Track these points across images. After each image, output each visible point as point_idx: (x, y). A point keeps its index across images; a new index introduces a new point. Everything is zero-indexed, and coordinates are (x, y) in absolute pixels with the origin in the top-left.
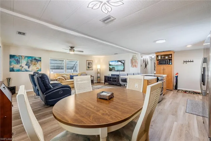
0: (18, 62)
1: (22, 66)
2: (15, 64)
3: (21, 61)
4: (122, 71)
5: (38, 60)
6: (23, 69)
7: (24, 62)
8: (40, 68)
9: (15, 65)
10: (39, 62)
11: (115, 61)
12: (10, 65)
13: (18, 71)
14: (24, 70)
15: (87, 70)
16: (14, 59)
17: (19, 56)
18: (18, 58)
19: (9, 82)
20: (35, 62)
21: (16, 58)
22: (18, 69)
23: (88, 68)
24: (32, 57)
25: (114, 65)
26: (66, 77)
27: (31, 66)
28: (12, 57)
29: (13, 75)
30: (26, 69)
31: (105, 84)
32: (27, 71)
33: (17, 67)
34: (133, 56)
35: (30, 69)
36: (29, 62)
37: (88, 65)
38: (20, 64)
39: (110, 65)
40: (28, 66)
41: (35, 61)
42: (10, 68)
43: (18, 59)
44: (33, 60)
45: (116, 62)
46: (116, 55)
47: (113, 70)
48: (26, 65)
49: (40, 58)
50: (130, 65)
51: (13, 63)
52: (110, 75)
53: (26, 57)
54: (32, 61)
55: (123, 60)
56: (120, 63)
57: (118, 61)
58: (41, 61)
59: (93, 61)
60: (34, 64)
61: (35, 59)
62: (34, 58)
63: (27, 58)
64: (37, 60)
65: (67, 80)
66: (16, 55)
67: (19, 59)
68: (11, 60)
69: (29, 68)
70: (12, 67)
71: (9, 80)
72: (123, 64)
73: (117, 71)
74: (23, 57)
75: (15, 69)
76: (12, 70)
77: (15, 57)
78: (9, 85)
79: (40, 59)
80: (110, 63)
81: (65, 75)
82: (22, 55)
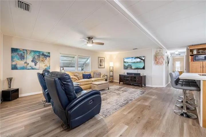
0: (22, 57)
1: (28, 62)
2: (18, 59)
3: (25, 57)
4: (141, 69)
5: (47, 56)
6: (28, 67)
7: (29, 58)
8: (48, 65)
9: (18, 61)
10: (47, 58)
11: (132, 58)
12: (12, 60)
13: (23, 68)
14: (30, 68)
15: (99, 68)
16: (16, 54)
17: (23, 50)
18: (22, 52)
19: (11, 83)
20: (43, 58)
21: (19, 52)
22: (22, 66)
23: (100, 65)
24: (39, 52)
25: (130, 62)
26: (79, 76)
27: (39, 62)
28: (14, 50)
29: (15, 74)
30: (32, 66)
31: (120, 83)
32: (33, 69)
33: (20, 63)
34: (157, 51)
35: (37, 67)
36: (36, 57)
37: (100, 62)
38: (25, 61)
39: (125, 62)
40: (35, 63)
41: (43, 56)
42: (12, 65)
43: (21, 54)
44: (41, 56)
45: (134, 59)
46: (136, 50)
47: (129, 68)
48: (32, 61)
49: (49, 53)
50: (153, 62)
51: (15, 59)
52: (126, 74)
53: (31, 51)
54: (39, 56)
55: (143, 57)
56: (138, 60)
57: (136, 57)
58: (49, 57)
59: (104, 58)
60: (42, 60)
61: (43, 54)
62: (41, 53)
63: (33, 53)
64: (45, 55)
65: (80, 80)
66: (19, 49)
67: (23, 54)
68: (13, 54)
69: (35, 65)
70: (14, 63)
71: (10, 80)
72: (143, 61)
73: (135, 69)
74: (28, 51)
75: (18, 66)
76: (14, 68)
77: (18, 50)
78: (10, 87)
79: (49, 55)
80: (125, 60)
81: (77, 74)
82: (27, 49)
